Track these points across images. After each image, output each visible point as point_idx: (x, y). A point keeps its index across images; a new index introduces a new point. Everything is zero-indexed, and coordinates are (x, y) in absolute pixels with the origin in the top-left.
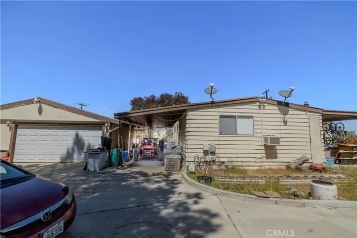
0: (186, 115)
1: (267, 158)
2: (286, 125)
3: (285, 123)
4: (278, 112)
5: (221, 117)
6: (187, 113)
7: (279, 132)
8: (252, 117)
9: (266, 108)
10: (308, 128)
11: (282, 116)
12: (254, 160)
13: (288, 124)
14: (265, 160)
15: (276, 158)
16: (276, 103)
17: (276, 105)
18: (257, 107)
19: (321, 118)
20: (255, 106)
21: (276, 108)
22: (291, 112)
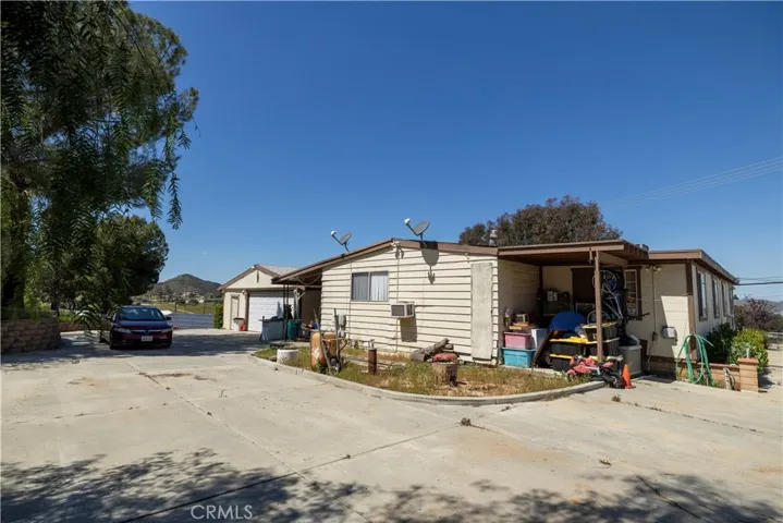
0: (321, 276)
1: (404, 339)
2: (432, 283)
3: (432, 278)
4: (422, 260)
5: (354, 275)
6: (324, 273)
7: (420, 295)
8: (386, 273)
9: (406, 255)
10: (468, 288)
11: (428, 267)
12: (386, 341)
13: (437, 281)
14: (400, 342)
15: (415, 341)
16: (418, 245)
17: (417, 249)
18: (393, 256)
19: (495, 264)
20: (390, 255)
21: (419, 253)
22: (443, 257)
